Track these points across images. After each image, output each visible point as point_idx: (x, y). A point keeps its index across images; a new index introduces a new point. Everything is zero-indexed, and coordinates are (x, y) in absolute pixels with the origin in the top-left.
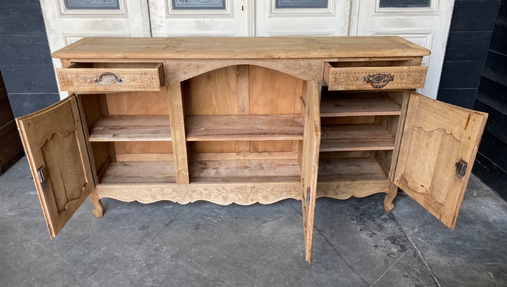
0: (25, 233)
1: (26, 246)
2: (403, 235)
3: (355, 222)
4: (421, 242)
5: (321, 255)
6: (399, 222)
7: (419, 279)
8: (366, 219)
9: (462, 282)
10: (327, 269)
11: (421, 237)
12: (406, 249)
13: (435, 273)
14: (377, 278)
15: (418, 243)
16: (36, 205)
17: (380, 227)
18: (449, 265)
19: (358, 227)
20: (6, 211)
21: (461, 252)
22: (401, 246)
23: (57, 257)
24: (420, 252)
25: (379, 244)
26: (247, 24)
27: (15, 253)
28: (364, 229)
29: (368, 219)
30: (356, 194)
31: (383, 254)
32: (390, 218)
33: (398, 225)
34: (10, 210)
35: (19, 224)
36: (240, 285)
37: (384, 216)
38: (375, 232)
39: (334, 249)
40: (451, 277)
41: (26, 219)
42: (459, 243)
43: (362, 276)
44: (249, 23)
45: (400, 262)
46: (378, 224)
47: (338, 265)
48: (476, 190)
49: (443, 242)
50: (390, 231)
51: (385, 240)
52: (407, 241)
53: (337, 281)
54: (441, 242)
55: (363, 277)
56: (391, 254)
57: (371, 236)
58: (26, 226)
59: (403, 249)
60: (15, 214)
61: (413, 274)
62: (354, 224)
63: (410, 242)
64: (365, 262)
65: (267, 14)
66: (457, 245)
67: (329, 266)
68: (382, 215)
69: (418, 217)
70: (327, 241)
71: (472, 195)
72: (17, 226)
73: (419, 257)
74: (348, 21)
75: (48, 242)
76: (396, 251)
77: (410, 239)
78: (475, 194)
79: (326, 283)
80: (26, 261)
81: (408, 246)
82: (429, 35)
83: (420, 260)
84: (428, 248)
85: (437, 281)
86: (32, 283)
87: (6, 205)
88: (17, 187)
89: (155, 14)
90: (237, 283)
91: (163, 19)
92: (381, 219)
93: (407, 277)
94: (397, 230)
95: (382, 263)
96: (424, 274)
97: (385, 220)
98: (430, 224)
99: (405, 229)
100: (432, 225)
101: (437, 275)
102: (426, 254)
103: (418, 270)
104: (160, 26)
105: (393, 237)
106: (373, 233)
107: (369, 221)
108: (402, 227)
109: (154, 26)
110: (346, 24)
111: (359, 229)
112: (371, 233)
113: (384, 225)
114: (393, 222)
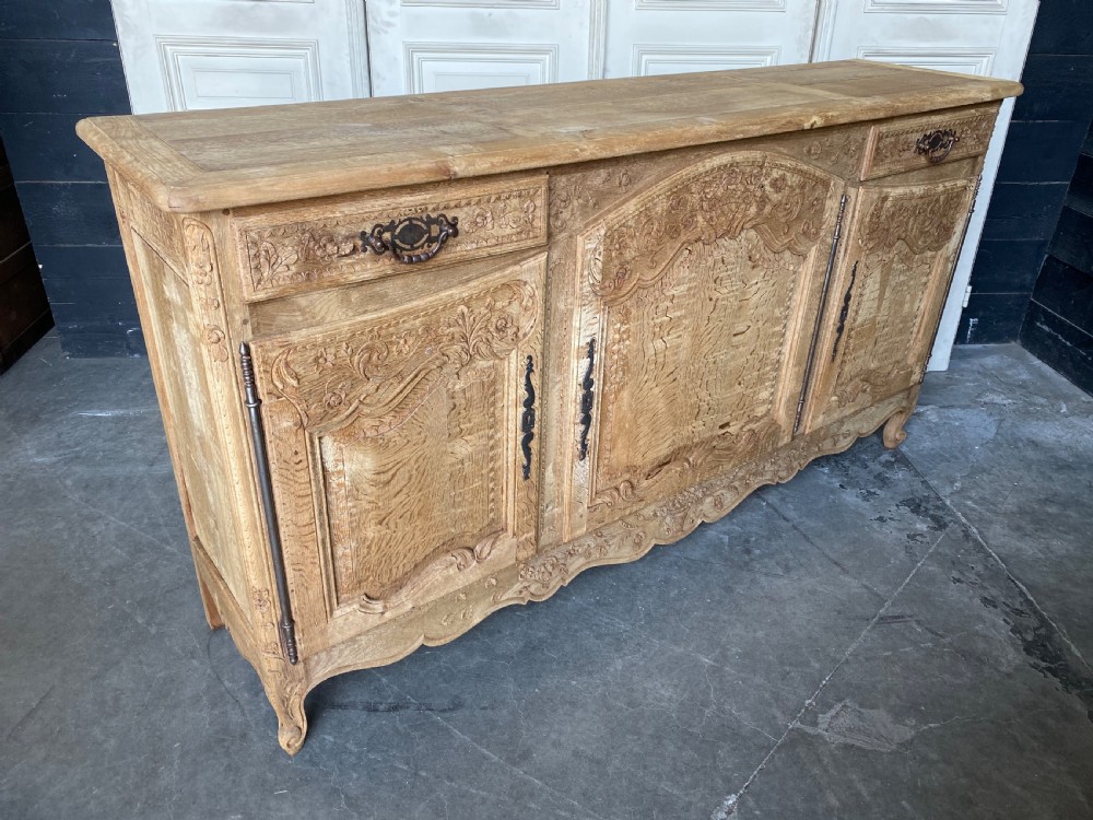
0: (87, 501)
1: (94, 530)
2: (933, 495)
3: (825, 471)
4: (974, 510)
5: (770, 540)
6: (919, 469)
7: (985, 584)
8: (847, 463)
9: (1078, 590)
10: (787, 569)
11: (970, 498)
12: (945, 526)
13: (1017, 572)
14: (897, 585)
15: (968, 512)
16: (101, 440)
17: (883, 481)
18: (1040, 555)
19: (834, 480)
20: (30, 453)
21: (1061, 528)
22: (934, 518)
23: (174, 554)
24: (975, 530)
25: (887, 515)
26: (588, 24)
27: (72, 546)
28: (849, 483)
29: (853, 463)
31: (899, 535)
32: (898, 461)
33: (917, 474)
34: (40, 453)
35: (69, 482)
36: (605, 605)
37: (886, 457)
38: (872, 490)
39: (795, 527)
40: (1051, 580)
41: (80, 470)
42: (1052, 510)
43: (865, 582)
44: (592, 21)
45: (940, 550)
46: (876, 473)
47: (809, 560)
48: (1065, 402)
49: (1020, 507)
50: (904, 487)
51: (897, 506)
52: (944, 507)
53: (813, 592)
54: (1015, 509)
55: (867, 584)
56: (915, 535)
57: (865, 499)
58: (87, 486)
59: (940, 524)
60: (54, 459)
61: (973, 577)
62: (824, 474)
63: (949, 509)
64: (865, 552)
65: (635, 2)
66: (1049, 514)
67: (791, 563)
68: (880, 455)
69: (957, 458)
70: (776, 511)
71: (1058, 412)
72: (65, 487)
73: (976, 540)
74: (812, 23)
75: (146, 521)
76: (925, 529)
77: (948, 502)
78: (1064, 410)
79: (793, 598)
80: (104, 564)
81: (948, 519)
82: (985, 60)
83: (979, 548)
84: (991, 522)
85: (1024, 588)
86: (129, 611)
87: (26, 441)
88: (45, 401)
90: (598, 602)
91: (397, 7)
92: (880, 463)
93: (959, 581)
94: (918, 485)
95: (902, 554)
96: (994, 575)
97: (889, 465)
98: (985, 471)
99: (933, 483)
100: (989, 474)
101: (1021, 577)
102: (990, 534)
103: (980, 568)
104: (389, 24)
105: (913, 500)
106: (868, 492)
107: (856, 468)
108: (927, 478)
109: (375, 24)
110: (807, 31)
111: (838, 484)
112: (864, 491)
113: (887, 476)
114: (905, 468)
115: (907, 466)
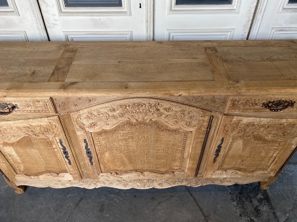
3: (235, 203)
6: (273, 204)
8: (244, 199)
19: (238, 210)
26: (145, 22)
28: (243, 213)
29: (246, 199)
32: (265, 199)
33: (272, 208)
37: (260, 196)
38: (252, 218)
44: (147, 21)
46: (255, 207)
50: (265, 216)
62: (234, 205)
65: (167, 11)
74: (251, 18)
89: (48, 12)
91: (57, 17)
92: (257, 199)
94: (271, 215)
97: (260, 201)
99: (278, 213)
104: (55, 24)
106: (251, 219)
107: (247, 202)
108: (275, 211)
109: (49, 25)
110: (249, 22)
111: (239, 213)
112: (249, 218)
113: (259, 208)
114: (267, 204)
115: (268, 202)
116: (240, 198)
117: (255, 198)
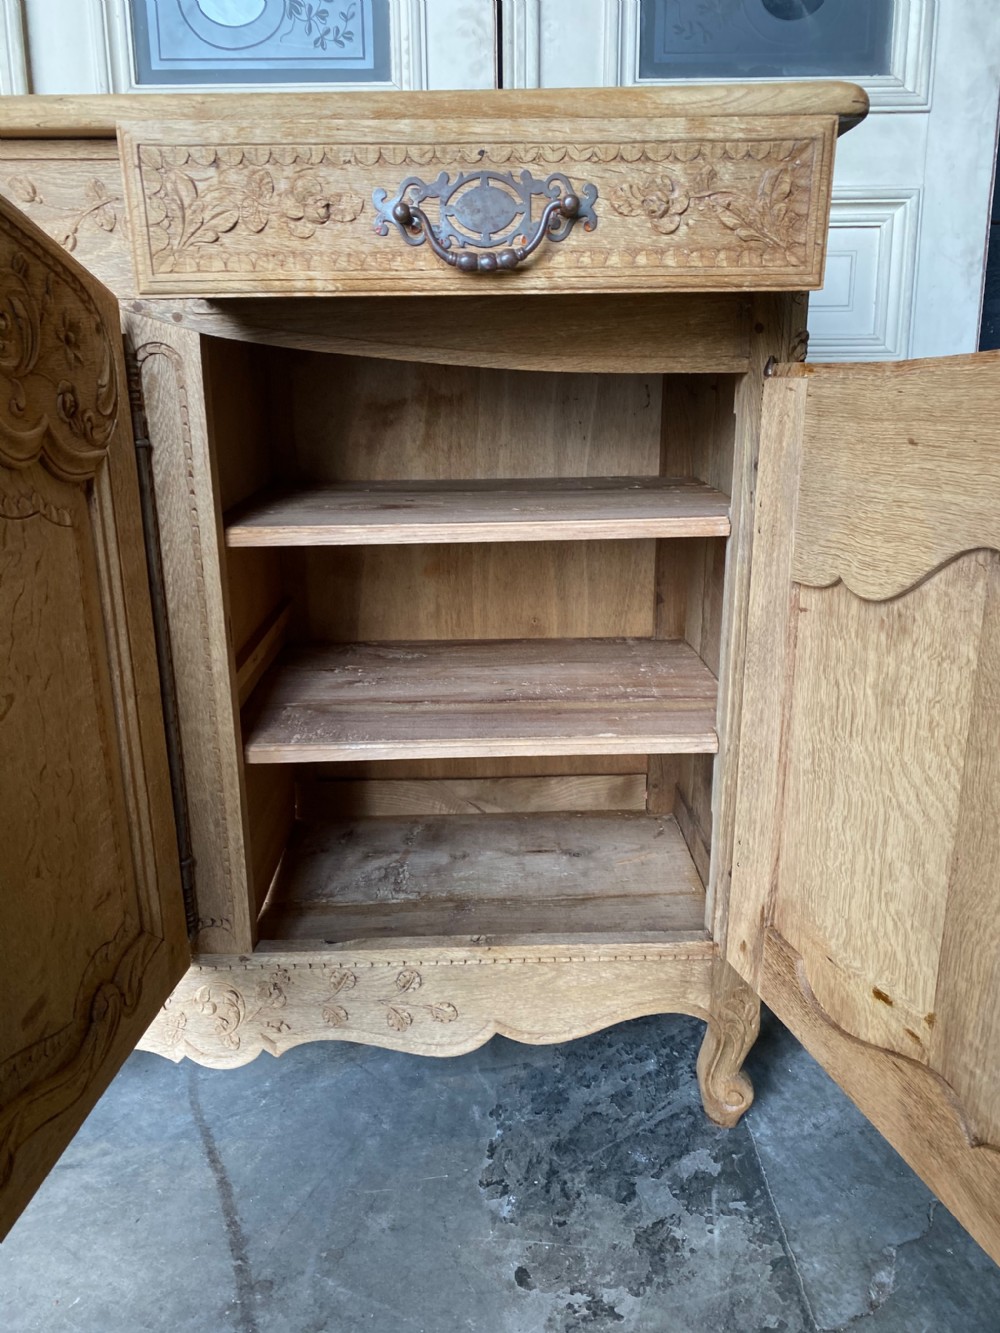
3: (505, 1207)
6: (782, 1207)
8: (578, 1182)
17: (654, 1251)
19: (513, 1245)
28: (547, 1262)
29: (596, 1178)
30: (525, 1026)
32: (728, 1176)
33: (772, 1231)
37: (700, 1160)
38: (608, 1296)
46: (646, 1224)
50: (713, 1283)
62: (495, 1218)
68: (686, 1150)
92: (674, 1182)
97: (694, 1191)
106: (594, 1303)
107: (596, 1199)
111: (515, 1265)
112: (580, 1298)
113: (678, 1233)
114: (740, 1205)
115: (747, 1197)
116: (553, 1173)
117: (657, 1176)
